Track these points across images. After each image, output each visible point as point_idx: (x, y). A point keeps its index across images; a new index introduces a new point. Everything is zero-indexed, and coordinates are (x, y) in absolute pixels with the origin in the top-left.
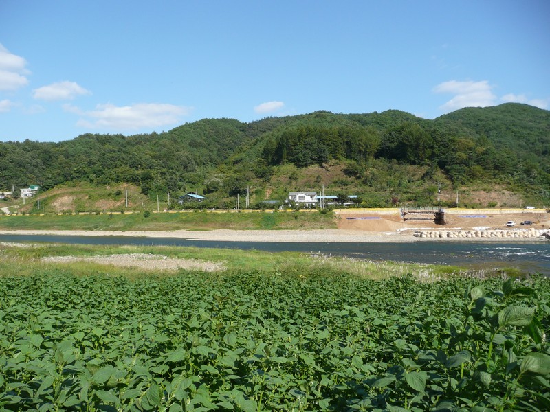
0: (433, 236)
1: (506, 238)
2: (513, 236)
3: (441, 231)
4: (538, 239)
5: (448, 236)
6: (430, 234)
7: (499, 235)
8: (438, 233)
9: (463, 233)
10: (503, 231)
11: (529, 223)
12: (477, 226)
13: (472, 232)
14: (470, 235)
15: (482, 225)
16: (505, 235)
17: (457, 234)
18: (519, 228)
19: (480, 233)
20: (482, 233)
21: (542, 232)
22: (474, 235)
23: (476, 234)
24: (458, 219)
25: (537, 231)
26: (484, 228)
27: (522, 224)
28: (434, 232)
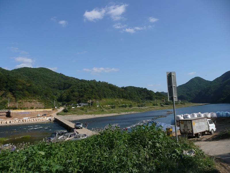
0: (3, 123)
1: (35, 122)
2: (38, 120)
3: (7, 121)
4: (47, 121)
5: (10, 122)
6: (1, 122)
7: (32, 121)
8: (5, 122)
9: (17, 121)
10: (34, 119)
11: (45, 115)
12: (25, 117)
13: (21, 120)
14: (20, 122)
15: (27, 117)
16: (35, 121)
17: (14, 121)
18: (41, 117)
19: (24, 120)
20: (25, 120)
21: (49, 118)
22: (22, 122)
23: (23, 121)
24: (17, 115)
25: (47, 118)
26: (28, 118)
27: (43, 115)
28: (3, 121)
